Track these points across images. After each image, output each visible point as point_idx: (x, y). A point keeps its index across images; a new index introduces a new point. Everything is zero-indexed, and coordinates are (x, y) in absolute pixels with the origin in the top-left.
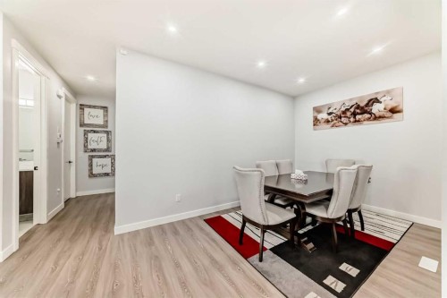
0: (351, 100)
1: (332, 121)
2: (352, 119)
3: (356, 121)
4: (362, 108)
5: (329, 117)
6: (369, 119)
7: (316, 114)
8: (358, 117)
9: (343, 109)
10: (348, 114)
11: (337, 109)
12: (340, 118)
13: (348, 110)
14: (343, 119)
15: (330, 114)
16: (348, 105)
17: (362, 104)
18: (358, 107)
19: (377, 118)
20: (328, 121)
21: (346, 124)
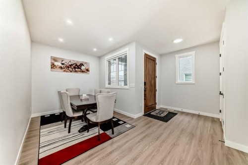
0: (74, 61)
1: (64, 68)
2: (74, 70)
3: (75, 71)
4: (78, 66)
5: (62, 66)
6: (80, 71)
7: (53, 61)
8: (76, 69)
9: (70, 64)
10: (72, 67)
11: (67, 63)
12: (69, 68)
13: (72, 65)
14: (70, 69)
15: (63, 64)
16: (72, 62)
17: (78, 64)
18: (76, 65)
19: (83, 72)
20: (62, 68)
21: (71, 71)
